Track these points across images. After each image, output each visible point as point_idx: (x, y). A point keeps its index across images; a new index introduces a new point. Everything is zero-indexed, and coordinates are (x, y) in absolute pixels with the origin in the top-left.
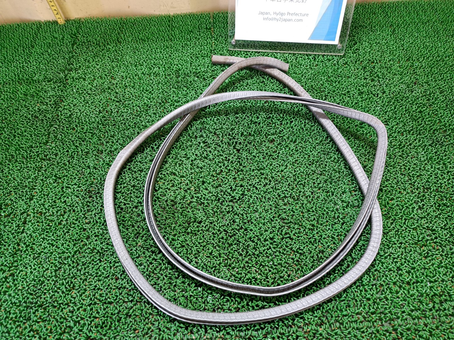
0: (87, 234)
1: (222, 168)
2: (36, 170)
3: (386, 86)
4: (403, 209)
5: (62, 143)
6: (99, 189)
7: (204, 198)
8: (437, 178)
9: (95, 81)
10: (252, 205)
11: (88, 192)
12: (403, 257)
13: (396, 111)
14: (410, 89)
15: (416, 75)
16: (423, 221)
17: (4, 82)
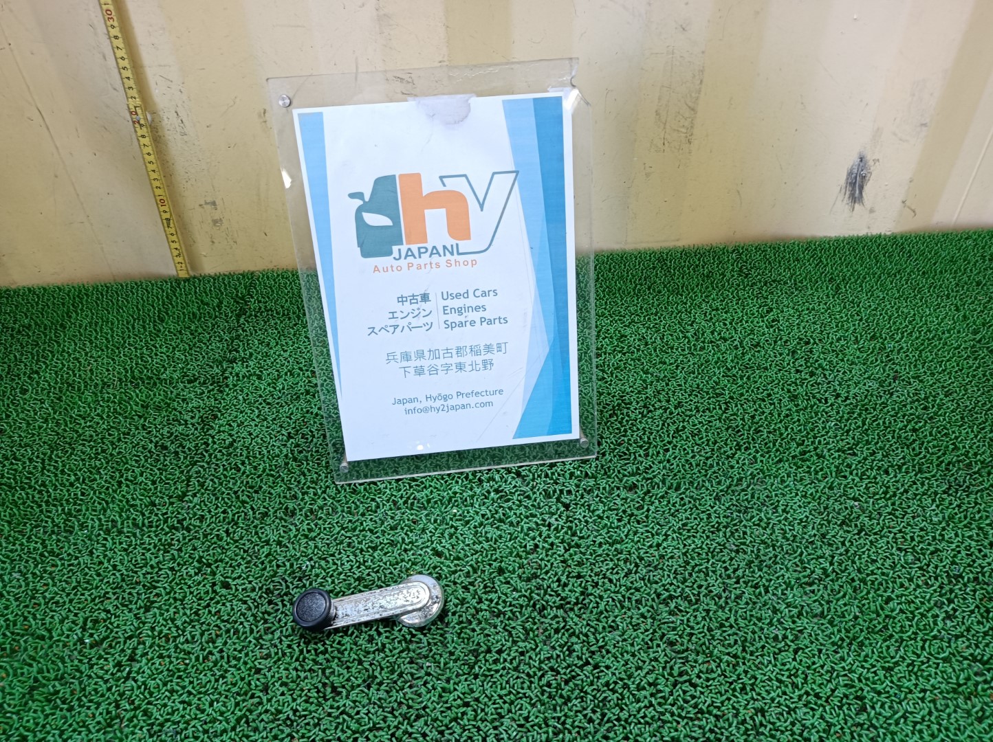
0: (263, 681)
1: (536, 541)
2: (159, 550)
3: (840, 384)
4: (914, 618)
5: (214, 495)
6: (288, 587)
7: (504, 602)
8: (971, 555)
9: (281, 380)
10: (605, 614)
11: (266, 593)
12: (933, 719)
13: (867, 430)
14: (886, 389)
15: (894, 364)
16: (959, 643)
17: (104, 383)
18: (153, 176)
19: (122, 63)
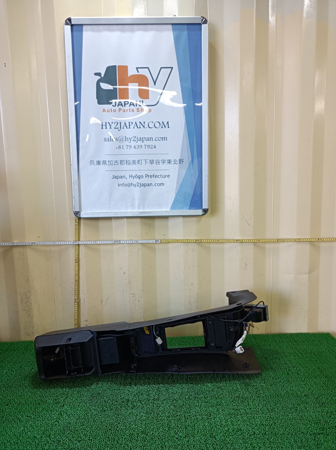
7: (142, 399)
18: (76, 313)
19: (76, 290)
